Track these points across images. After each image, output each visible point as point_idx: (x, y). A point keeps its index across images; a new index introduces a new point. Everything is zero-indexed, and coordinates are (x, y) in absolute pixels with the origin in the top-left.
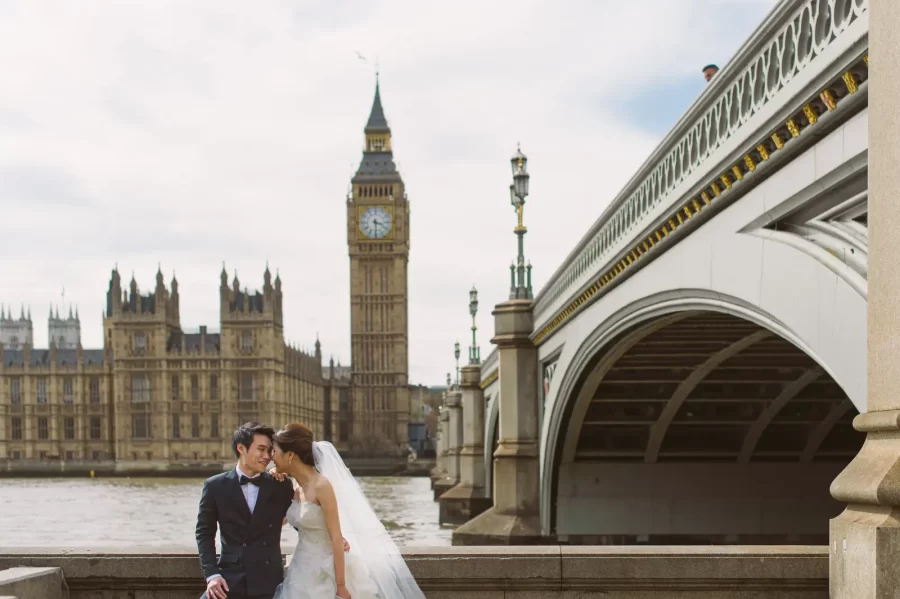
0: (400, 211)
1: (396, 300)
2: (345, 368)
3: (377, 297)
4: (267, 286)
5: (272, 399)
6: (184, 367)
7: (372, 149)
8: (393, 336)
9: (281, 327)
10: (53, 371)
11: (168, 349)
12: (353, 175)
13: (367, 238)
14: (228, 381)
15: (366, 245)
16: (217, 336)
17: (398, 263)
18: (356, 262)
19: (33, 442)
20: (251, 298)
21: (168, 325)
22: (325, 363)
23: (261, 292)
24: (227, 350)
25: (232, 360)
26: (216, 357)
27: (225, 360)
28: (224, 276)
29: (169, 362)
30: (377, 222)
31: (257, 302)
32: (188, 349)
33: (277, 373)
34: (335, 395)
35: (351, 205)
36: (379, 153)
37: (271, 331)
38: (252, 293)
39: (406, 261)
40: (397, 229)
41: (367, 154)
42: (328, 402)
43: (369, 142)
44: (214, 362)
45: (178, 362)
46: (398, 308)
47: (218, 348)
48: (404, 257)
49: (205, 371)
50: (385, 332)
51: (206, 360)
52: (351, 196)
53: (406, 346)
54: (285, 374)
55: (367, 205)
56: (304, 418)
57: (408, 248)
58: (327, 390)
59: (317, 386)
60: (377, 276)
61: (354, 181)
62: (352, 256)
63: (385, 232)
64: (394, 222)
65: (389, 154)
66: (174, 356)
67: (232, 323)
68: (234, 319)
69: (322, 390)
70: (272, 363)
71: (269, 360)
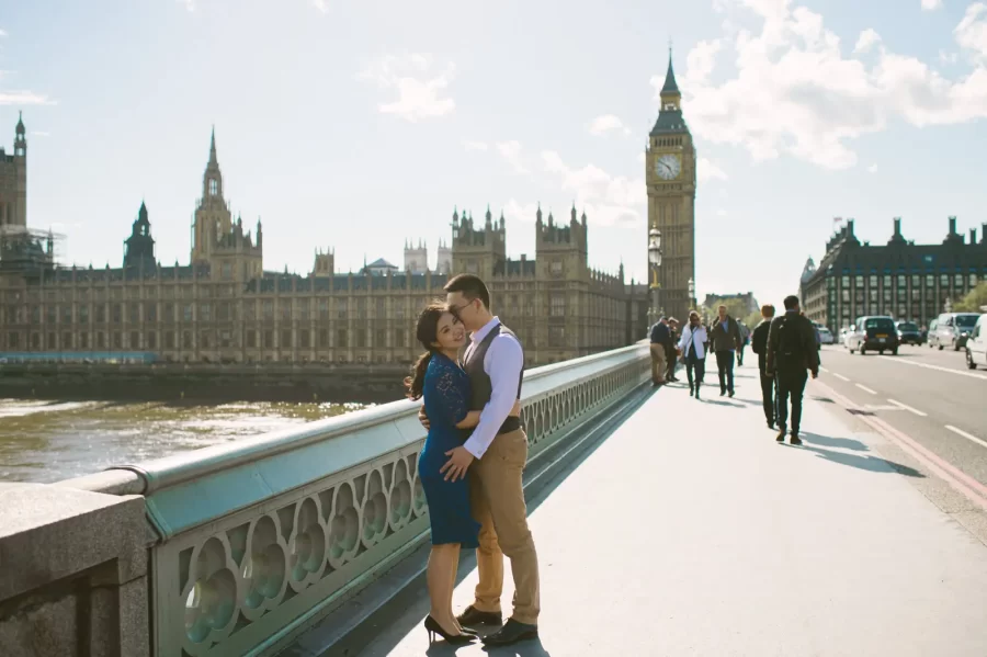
0: (688, 156)
1: (684, 230)
2: (643, 286)
3: (669, 228)
4: (574, 221)
5: (576, 314)
6: (506, 288)
7: (666, 108)
8: (681, 259)
9: (586, 253)
10: (408, 292)
11: (494, 274)
12: (651, 130)
13: (662, 180)
14: (541, 299)
15: (659, 185)
16: (532, 262)
17: (687, 199)
18: (653, 199)
19: (392, 349)
20: (560, 230)
21: (495, 254)
22: (627, 282)
23: (569, 225)
24: (541, 274)
25: (545, 283)
26: (532, 279)
27: (539, 282)
28: (539, 214)
29: (495, 284)
30: (670, 166)
31: (565, 234)
32: (510, 273)
33: (581, 293)
34: (635, 308)
35: (649, 153)
36: (671, 111)
37: (576, 257)
38: (562, 227)
39: (693, 197)
40: (685, 172)
41: (662, 113)
42: (629, 314)
43: (663, 104)
44: (530, 284)
45: (501, 285)
46: (686, 236)
47: (534, 272)
48: (692, 194)
49: (523, 292)
50: (676, 256)
51: (524, 283)
52: (649, 147)
53: (693, 266)
54: (589, 293)
55: (661, 154)
56: (607, 328)
57: (694, 187)
58: (629, 304)
59: (619, 300)
60: (669, 211)
61: (651, 135)
62: (649, 194)
63: (676, 174)
64: (683, 166)
65: (679, 112)
66: (499, 279)
67: (545, 252)
68: (547, 249)
69: (624, 304)
70: (576, 284)
71: (574, 281)
